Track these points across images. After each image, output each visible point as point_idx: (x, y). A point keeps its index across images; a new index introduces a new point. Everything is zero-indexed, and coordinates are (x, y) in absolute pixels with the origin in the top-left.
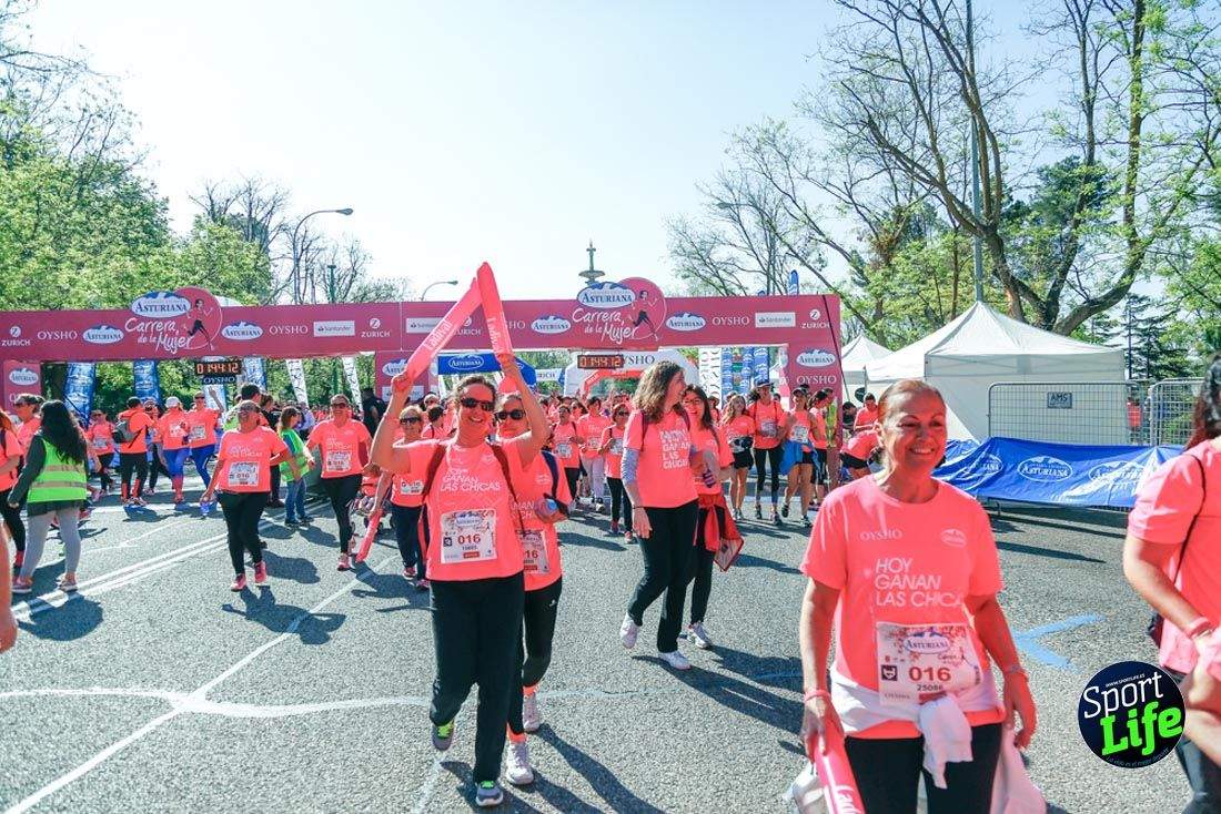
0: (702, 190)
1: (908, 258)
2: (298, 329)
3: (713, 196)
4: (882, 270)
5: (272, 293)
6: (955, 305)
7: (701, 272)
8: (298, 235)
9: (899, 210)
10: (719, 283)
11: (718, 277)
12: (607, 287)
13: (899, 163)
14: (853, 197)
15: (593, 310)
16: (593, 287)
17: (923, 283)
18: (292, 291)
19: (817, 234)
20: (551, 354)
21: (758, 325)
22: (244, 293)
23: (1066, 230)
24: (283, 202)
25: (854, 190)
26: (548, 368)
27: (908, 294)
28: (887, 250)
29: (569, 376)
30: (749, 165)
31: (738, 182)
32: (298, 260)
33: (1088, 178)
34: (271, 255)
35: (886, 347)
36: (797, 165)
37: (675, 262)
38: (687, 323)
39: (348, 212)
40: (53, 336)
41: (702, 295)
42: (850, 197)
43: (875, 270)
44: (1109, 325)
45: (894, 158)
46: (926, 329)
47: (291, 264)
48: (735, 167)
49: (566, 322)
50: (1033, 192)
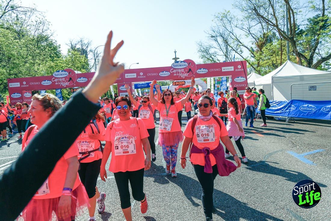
1: (267, 48)
3: (209, 34)
4: (259, 53)
5: (89, 69)
6: (281, 61)
7: (207, 56)
8: (95, 53)
10: (212, 59)
11: (211, 57)
12: (180, 62)
13: (264, 20)
15: (176, 69)
16: (176, 63)
17: (272, 56)
18: (95, 68)
19: (240, 43)
20: (165, 82)
21: (223, 71)
22: (82, 69)
23: (316, 37)
24: (90, 44)
25: (251, 29)
26: (165, 86)
27: (267, 59)
28: (261, 47)
29: (170, 87)
30: (220, 25)
31: (216, 30)
32: (96, 60)
33: (322, 21)
34: (88, 58)
35: (261, 75)
36: (234, 23)
37: (199, 54)
38: (203, 71)
40: (34, 84)
41: (207, 63)
42: (249, 32)
43: (257, 52)
45: (262, 19)
46: (273, 69)
47: (94, 61)
48: (215, 25)
49: (169, 73)
50: (305, 26)
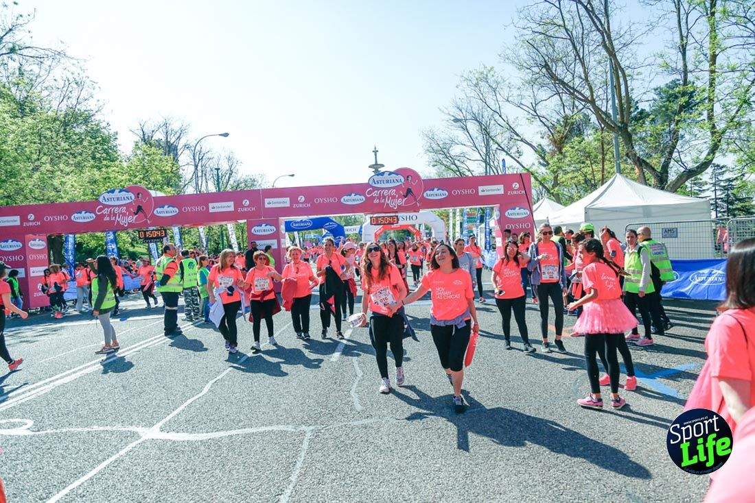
0: (443, 112)
2: (200, 208)
3: (450, 115)
4: (556, 156)
5: (182, 187)
6: (603, 176)
7: (444, 162)
8: (197, 151)
9: (566, 118)
11: (455, 165)
12: (386, 174)
13: (565, 90)
14: (537, 112)
15: (378, 189)
16: (377, 175)
17: (583, 163)
18: (194, 185)
19: (515, 136)
20: (353, 217)
21: (481, 194)
22: (165, 187)
23: (672, 127)
24: (186, 130)
25: (538, 107)
26: (351, 225)
27: (574, 171)
28: (559, 144)
29: (365, 229)
30: (472, 95)
31: (465, 106)
32: (197, 166)
33: (684, 94)
34: (180, 164)
35: (561, 204)
36: (502, 93)
37: (427, 157)
38: (437, 194)
39: (226, 135)
40: (54, 219)
41: (445, 177)
43: (552, 156)
44: (701, 184)
45: (561, 86)
46: (587, 191)
47: (192, 168)
49: (362, 197)
50: (651, 103)
